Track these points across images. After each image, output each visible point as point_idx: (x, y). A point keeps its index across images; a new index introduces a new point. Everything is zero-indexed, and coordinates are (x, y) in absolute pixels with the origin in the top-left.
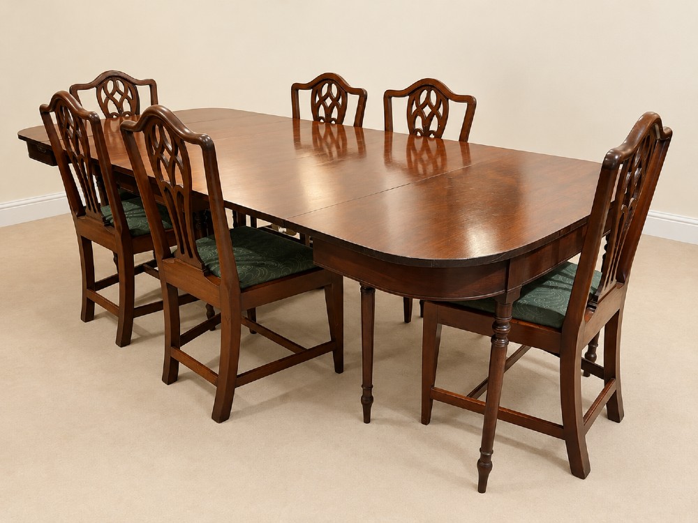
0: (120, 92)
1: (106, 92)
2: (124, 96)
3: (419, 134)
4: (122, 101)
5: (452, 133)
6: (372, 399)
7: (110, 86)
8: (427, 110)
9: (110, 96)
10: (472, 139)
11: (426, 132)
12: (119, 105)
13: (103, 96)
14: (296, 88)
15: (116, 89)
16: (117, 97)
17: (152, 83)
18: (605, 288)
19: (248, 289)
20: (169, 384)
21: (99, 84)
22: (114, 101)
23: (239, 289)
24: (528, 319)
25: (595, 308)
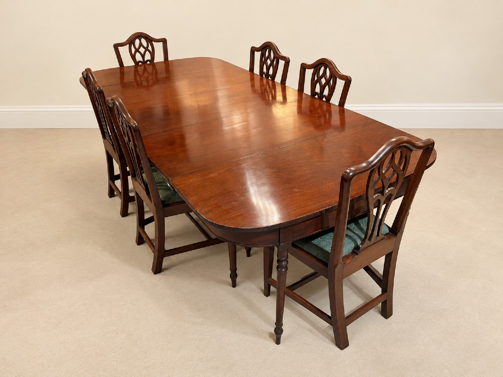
0: (144, 47)
1: (135, 47)
2: (146, 49)
3: (316, 97)
4: (145, 53)
5: (335, 100)
7: (137, 42)
8: (323, 81)
9: (137, 50)
10: (347, 106)
11: (321, 95)
12: (143, 56)
13: (133, 50)
14: (253, 50)
15: (141, 45)
16: (142, 50)
17: (164, 41)
18: (368, 242)
19: (168, 205)
20: (138, 244)
21: (131, 42)
22: (140, 53)
23: (161, 206)
24: (313, 254)
25: (357, 254)
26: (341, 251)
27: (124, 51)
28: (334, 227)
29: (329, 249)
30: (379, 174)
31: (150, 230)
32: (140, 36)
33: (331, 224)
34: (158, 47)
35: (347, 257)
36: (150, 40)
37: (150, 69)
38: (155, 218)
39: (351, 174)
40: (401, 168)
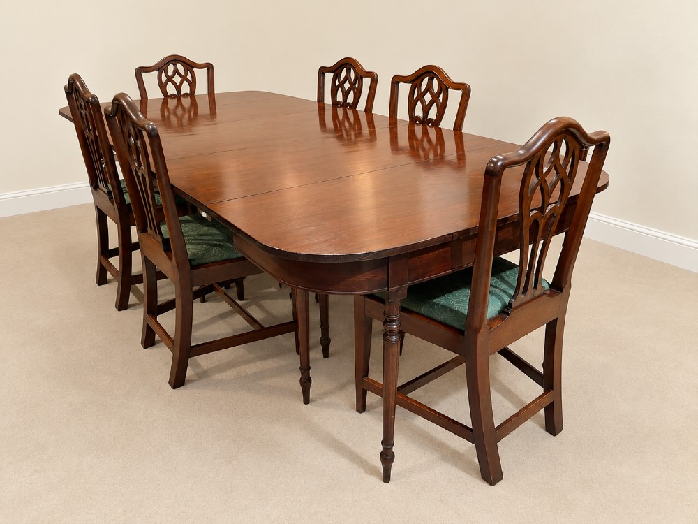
0: (180, 75)
1: (167, 75)
2: (184, 78)
4: (181, 83)
6: (309, 380)
7: (170, 69)
9: (170, 79)
12: (178, 88)
13: (164, 78)
14: (323, 71)
15: (176, 72)
16: (177, 79)
17: (209, 67)
18: (523, 296)
19: (199, 266)
20: (145, 347)
21: (161, 68)
22: (174, 83)
23: (188, 266)
24: (439, 319)
25: (508, 314)
26: (483, 313)
27: (150, 79)
28: (472, 267)
29: (464, 309)
30: (537, 176)
31: (168, 321)
32: (175, 60)
33: (467, 263)
34: (201, 75)
35: (493, 319)
36: (189, 66)
37: (186, 102)
38: (178, 303)
39: (500, 163)
40: (568, 170)
